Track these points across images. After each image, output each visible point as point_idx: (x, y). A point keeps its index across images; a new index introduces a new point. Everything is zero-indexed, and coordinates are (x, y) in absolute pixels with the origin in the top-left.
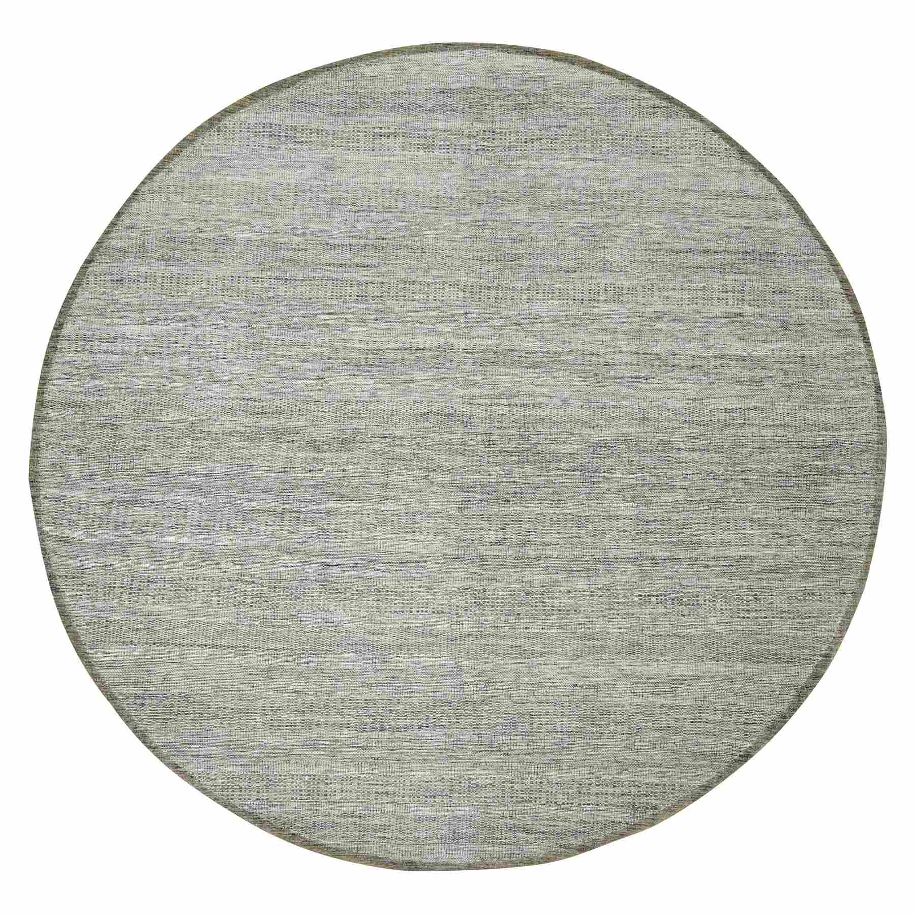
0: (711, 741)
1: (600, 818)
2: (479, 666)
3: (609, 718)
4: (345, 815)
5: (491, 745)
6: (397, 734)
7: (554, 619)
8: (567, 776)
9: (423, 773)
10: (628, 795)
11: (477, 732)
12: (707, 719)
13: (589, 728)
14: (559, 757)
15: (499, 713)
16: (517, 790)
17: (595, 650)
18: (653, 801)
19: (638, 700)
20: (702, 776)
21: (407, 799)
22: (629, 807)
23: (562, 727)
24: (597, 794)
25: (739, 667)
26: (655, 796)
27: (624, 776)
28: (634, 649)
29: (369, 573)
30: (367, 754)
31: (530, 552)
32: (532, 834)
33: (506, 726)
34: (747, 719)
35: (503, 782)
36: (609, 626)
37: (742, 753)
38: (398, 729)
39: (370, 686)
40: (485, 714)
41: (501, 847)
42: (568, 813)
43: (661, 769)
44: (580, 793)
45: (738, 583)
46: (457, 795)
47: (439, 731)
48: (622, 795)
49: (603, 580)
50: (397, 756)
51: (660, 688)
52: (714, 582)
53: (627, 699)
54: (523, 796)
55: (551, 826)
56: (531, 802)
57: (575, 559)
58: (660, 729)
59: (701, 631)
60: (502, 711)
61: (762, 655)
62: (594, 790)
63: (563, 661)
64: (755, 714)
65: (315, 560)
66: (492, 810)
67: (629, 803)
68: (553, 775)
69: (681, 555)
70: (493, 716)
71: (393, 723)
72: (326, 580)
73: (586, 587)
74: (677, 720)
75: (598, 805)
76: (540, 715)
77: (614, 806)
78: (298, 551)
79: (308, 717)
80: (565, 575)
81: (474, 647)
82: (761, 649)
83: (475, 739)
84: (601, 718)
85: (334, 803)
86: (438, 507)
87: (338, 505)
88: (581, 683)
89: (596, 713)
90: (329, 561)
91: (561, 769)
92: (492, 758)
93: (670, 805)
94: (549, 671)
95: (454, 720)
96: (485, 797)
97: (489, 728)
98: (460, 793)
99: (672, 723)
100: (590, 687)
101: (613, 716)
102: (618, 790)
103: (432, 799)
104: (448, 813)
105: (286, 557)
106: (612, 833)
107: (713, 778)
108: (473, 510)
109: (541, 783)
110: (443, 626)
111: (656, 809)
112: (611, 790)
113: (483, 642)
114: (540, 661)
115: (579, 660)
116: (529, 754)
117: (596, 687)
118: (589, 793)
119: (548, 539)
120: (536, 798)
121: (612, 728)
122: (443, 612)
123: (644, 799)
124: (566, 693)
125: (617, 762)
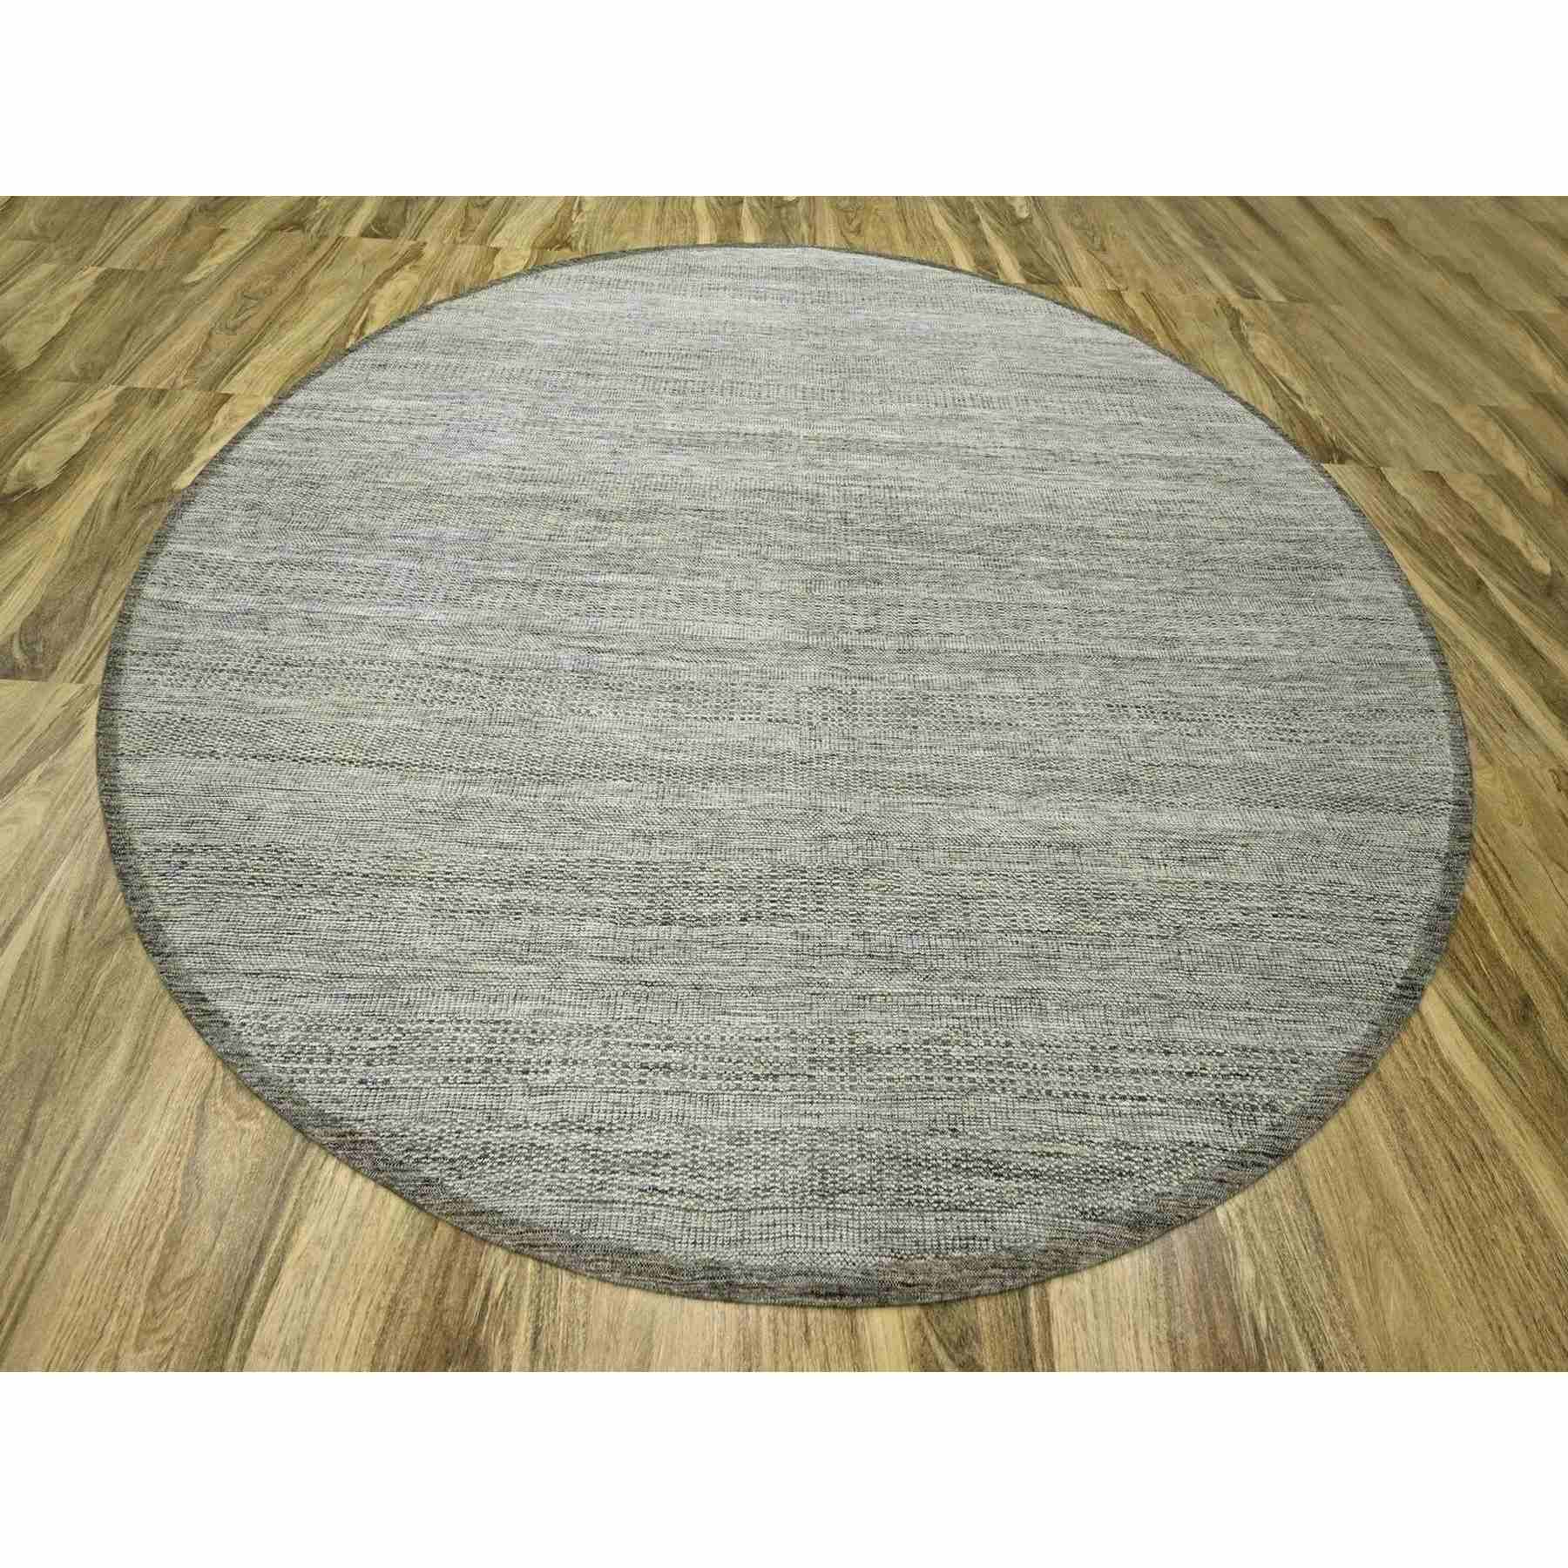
0: (1327, 952)
1: (1156, 1135)
2: (854, 805)
3: (1115, 906)
4: (563, 1126)
5: (890, 958)
6: (697, 932)
7: (976, 736)
8: (1059, 1028)
9: (749, 1020)
10: (1202, 1075)
11: (861, 929)
12: (1302, 911)
13: (1080, 925)
14: (1035, 984)
15: (899, 893)
16: (959, 1062)
17: (1054, 786)
18: (1262, 1091)
19: (1161, 873)
20: (1341, 1031)
21: (713, 1083)
22: (1213, 1104)
23: (1027, 921)
24: (1133, 1071)
25: (1319, 818)
26: (1261, 1078)
27: (1181, 1029)
28: (1123, 785)
29: (663, 663)
30: (631, 972)
31: (921, 643)
32: (1009, 1178)
33: (916, 918)
34: (1378, 912)
35: (926, 1042)
36: (1072, 748)
37: (1399, 981)
38: (699, 922)
39: (649, 838)
40: (873, 895)
41: (939, 1216)
42: (1081, 1120)
43: (1252, 1015)
44: (1096, 1069)
45: (1260, 691)
46: (825, 1073)
47: (785, 927)
48: (1189, 1074)
49: (1045, 683)
50: (695, 979)
51: (1191, 852)
52: (1223, 691)
53: (1137, 871)
54: (973, 1075)
56: (993, 1090)
57: (993, 654)
58: (1221, 929)
59: (1229, 760)
60: (907, 887)
61: (1350, 799)
62: (1126, 1062)
63: (1003, 802)
64: (1387, 901)
65: (576, 643)
66: (906, 1111)
67: (1211, 1094)
68: (1029, 1026)
69: (1156, 653)
70: (888, 898)
71: (689, 910)
72: (591, 670)
73: (1019, 692)
74: (1246, 912)
75: (1143, 1099)
76: (981, 898)
77: (1179, 1101)
78: (551, 631)
79: (516, 894)
80: (982, 674)
81: (843, 775)
82: (1345, 789)
83: (858, 945)
84: (1098, 906)
85: (545, 1091)
86: (776, 585)
87: (624, 579)
88: (1046, 839)
89: (1089, 896)
90: (601, 645)
91: (1042, 1012)
92: (899, 985)
93: (1301, 1101)
94: (983, 818)
95: (813, 906)
96: (890, 1079)
97: (883, 923)
98: (832, 1069)
99: (1239, 918)
100: (1064, 846)
101: (1121, 902)
102: (1178, 1063)
103: (770, 1084)
104: (806, 1121)
105: (530, 639)
106: (1196, 1177)
107: (1366, 1036)
108: (830, 590)
109: (1008, 1044)
110: (789, 742)
111: (1274, 1110)
112: (1162, 1062)
113: (858, 767)
114: (964, 801)
115: (1034, 801)
116: (973, 979)
117: (1075, 847)
118: (1116, 1071)
119: (945, 628)
120: (1002, 1081)
121: (1127, 924)
122: (785, 720)
123: (1239, 1086)
124: (1024, 858)
125: (1157, 996)
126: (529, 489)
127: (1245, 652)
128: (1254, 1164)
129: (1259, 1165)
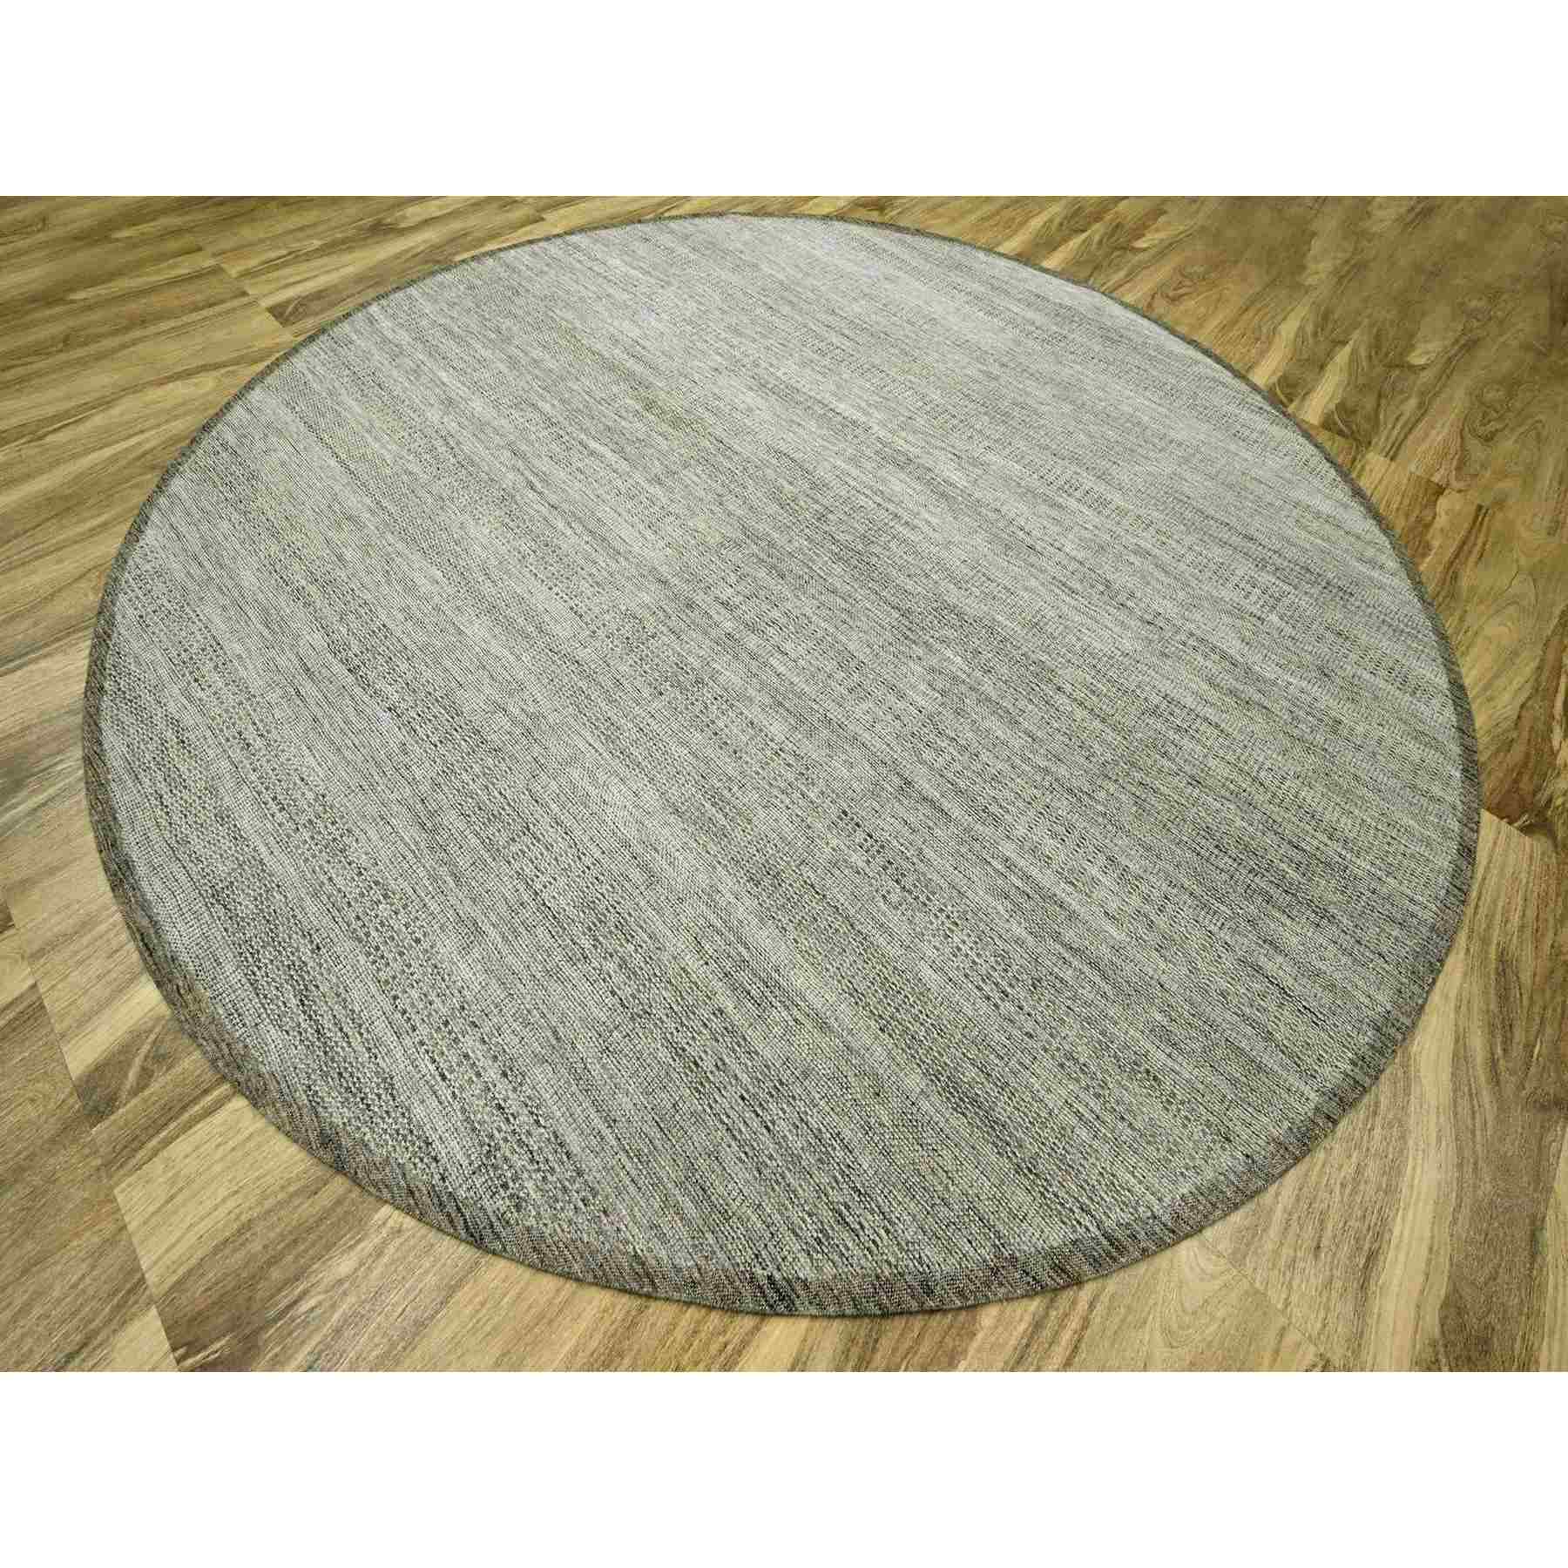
0: (742, 1174)
1: (418, 1111)
2: (546, 706)
3: (622, 945)
4: (175, 723)
5: (431, 814)
6: (358, 690)
7: (697, 737)
8: (466, 972)
9: (314, 764)
10: (508, 1120)
11: (440, 780)
12: (773, 1123)
13: (576, 930)
14: (486, 927)
15: (493, 784)
16: (377, 916)
17: (705, 825)
18: (529, 1185)
19: (691, 962)
20: (662, 1238)
21: (253, 777)
22: (483, 1145)
23: (545, 887)
24: (466, 1056)
25: (914, 1081)
26: (544, 1178)
27: (540, 1074)
28: (764, 877)
29: (560, 525)
30: (301, 679)
31: (752, 642)
32: (304, 1012)
33: (480, 809)
34: (848, 1207)
35: (376, 883)
36: (761, 813)
37: (777, 1276)
38: (366, 685)
39: (409, 618)
40: (477, 769)
41: (244, 980)
42: (390, 1038)
43: (606, 1132)
44: (446, 1023)
45: (1019, 931)
46: (307, 835)
47: (402, 735)
48: (499, 1107)
49: (812, 750)
50: (320, 715)
51: (743, 977)
52: (979, 896)
53: (678, 944)
54: (374, 933)
55: (341, 1029)
56: (368, 954)
57: (801, 695)
58: (679, 1052)
59: (894, 951)
60: (501, 785)
61: (974, 1101)
62: (469, 1043)
63: (650, 798)
64: (872, 1212)
65: (527, 473)
66: (311, 906)
67: (491, 1137)
68: (447, 947)
69: (956, 813)
70: (482, 780)
71: (371, 676)
72: (513, 497)
73: (780, 737)
74: (721, 1066)
75: (444, 1078)
76: (539, 841)
77: (463, 1111)
78: (524, 457)
79: (312, 589)
80: (768, 701)
81: (566, 680)
82: (985, 1090)
83: (425, 788)
84: (611, 932)
85: (189, 698)
86: (702, 526)
87: (609, 454)
88: (639, 849)
89: (612, 918)
90: (539, 486)
91: (466, 949)
92: (411, 833)
93: (548, 1232)
94: (617, 794)
95: (435, 739)
96: (330, 879)
97: (458, 791)
98: (313, 838)
99: (708, 1064)
100: (645, 868)
101: (631, 948)
102: (502, 1088)
103: (275, 808)
104: (263, 849)
105: (507, 454)
107: (678, 1270)
108: (736, 556)
109: (418, 941)
110: (563, 630)
111: (518, 1207)
112: (492, 1074)
113: (583, 684)
114: (623, 771)
115: (672, 819)
116: (457, 879)
117: (652, 878)
118: (456, 1040)
119: (788, 646)
120: (382, 957)
121: (611, 966)
122: (581, 616)
123: (520, 1161)
124: (605, 846)
125: (555, 1033)
126: (630, 363)
127: (1061, 890)
128: (449, 1215)
129: (451, 1222)
